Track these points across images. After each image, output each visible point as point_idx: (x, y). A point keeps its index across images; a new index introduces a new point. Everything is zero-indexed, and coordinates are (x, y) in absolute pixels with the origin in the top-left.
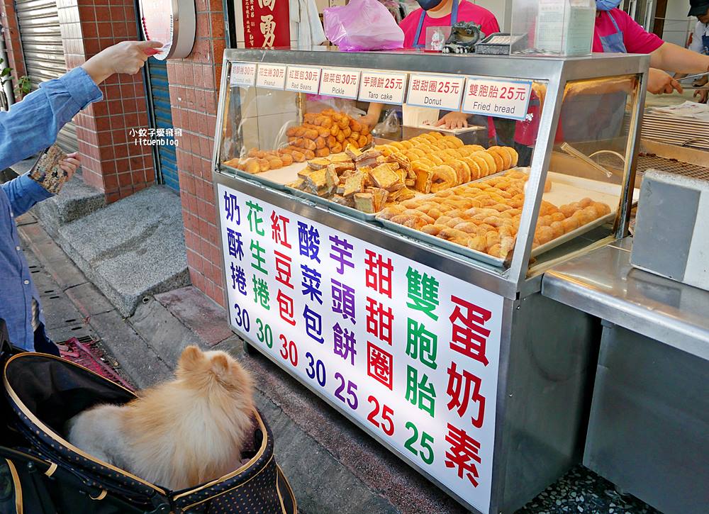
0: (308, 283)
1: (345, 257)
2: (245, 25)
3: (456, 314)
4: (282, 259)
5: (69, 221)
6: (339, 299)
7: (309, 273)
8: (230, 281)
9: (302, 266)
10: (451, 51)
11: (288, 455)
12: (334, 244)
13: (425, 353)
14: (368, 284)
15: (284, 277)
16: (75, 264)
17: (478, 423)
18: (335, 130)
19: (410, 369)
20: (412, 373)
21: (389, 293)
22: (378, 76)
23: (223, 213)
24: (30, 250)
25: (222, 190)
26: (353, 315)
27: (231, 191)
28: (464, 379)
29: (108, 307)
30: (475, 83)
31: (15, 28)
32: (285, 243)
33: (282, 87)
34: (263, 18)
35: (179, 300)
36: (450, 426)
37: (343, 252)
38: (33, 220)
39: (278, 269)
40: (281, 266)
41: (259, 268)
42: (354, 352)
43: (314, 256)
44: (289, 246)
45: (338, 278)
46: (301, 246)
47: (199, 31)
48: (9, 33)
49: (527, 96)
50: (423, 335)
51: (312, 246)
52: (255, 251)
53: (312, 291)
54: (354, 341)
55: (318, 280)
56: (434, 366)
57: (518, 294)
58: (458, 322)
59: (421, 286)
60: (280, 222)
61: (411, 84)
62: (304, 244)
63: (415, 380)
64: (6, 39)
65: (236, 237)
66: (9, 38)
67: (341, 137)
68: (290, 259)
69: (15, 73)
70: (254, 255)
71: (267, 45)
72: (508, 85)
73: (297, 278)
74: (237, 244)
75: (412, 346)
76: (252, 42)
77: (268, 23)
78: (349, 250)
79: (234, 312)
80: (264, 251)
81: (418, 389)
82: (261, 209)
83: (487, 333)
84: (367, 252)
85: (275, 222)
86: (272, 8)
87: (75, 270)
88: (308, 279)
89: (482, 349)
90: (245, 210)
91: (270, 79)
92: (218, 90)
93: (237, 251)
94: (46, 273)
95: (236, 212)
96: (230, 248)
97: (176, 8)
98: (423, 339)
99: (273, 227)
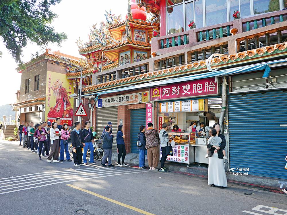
6: (175, 151)
14: (178, 148)
19: (182, 154)
28: (186, 153)
36: (185, 157)
50: (183, 151)
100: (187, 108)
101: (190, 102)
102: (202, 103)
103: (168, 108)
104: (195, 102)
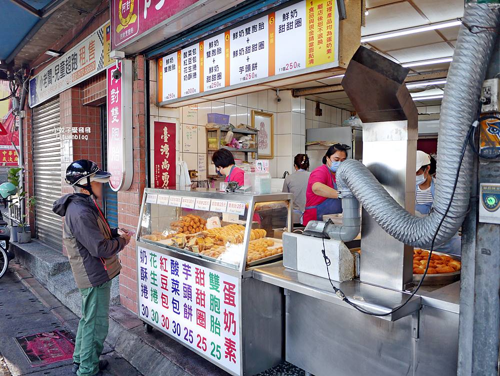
0: (174, 287)
1: (188, 272)
2: (155, 177)
3: (225, 288)
4: (164, 278)
5: (54, 275)
6: (186, 292)
7: (175, 282)
8: (140, 293)
9: (172, 280)
10: (227, 191)
11: (162, 372)
12: (184, 267)
13: (216, 308)
14: (197, 282)
15: (164, 286)
16: (56, 298)
17: (234, 333)
18: (192, 223)
19: (212, 316)
20: (212, 318)
21: (203, 285)
22: (201, 200)
23: (140, 260)
24: (30, 291)
25: (140, 249)
26: (191, 298)
27: (144, 249)
28: (229, 315)
29: (74, 317)
30: (230, 203)
31: (31, 171)
32: (165, 270)
33: (167, 204)
34: (163, 174)
35: (113, 311)
36: (226, 338)
37: (187, 270)
38: (31, 276)
39: (162, 283)
40: (164, 281)
41: (154, 284)
42: (192, 315)
43: (177, 274)
44: (167, 271)
45: (186, 282)
46: (172, 270)
47: (134, 179)
48: (27, 173)
49: (244, 207)
50: (215, 300)
51: (176, 269)
52: (152, 276)
53: (175, 290)
54: (191, 310)
55: (178, 285)
56: (219, 313)
57: (242, 276)
58: (226, 292)
59: (214, 279)
60: (164, 261)
61: (212, 203)
62: (173, 269)
63: (213, 321)
64: (25, 176)
65: (145, 271)
66: (28, 175)
67: (195, 226)
68: (167, 277)
69: (28, 195)
70: (152, 278)
71: (165, 186)
72: (239, 204)
73: (170, 286)
74: (145, 274)
75: (212, 306)
76: (158, 184)
77: (166, 176)
78: (189, 269)
79: (141, 308)
80: (156, 275)
81: (215, 325)
82: (156, 256)
83: (234, 293)
84: (196, 268)
85: (161, 261)
86: (168, 169)
87: (56, 300)
88: (174, 285)
89: (233, 301)
90: (149, 257)
91: (162, 201)
92: (141, 205)
93: (144, 277)
94: (40, 302)
95: (145, 258)
96: (142, 276)
97: (125, 169)
98: (216, 302)
99: (161, 263)
100: (251, 62)
101: (266, 26)
102: (325, 20)
103: (183, 78)
104: (290, 20)
